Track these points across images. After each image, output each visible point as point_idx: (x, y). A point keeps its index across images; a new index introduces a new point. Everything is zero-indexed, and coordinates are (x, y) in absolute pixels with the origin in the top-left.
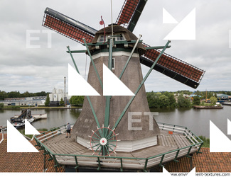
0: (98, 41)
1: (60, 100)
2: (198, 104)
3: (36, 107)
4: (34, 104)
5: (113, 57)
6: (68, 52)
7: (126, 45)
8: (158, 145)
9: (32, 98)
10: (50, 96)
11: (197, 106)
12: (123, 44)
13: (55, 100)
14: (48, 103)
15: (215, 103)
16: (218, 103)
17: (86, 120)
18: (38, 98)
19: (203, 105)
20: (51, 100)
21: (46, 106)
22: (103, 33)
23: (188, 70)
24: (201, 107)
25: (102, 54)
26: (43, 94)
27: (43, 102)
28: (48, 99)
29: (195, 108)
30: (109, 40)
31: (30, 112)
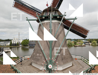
0: (44, 15)
1: (17, 43)
2: (76, 44)
3: (5, 46)
4: (5, 45)
5: (52, 23)
6: (27, 20)
7: (58, 17)
8: (73, 66)
9: (3, 42)
10: (12, 41)
11: (76, 45)
12: (57, 17)
13: (15, 43)
14: (11, 44)
15: (82, 44)
16: (84, 44)
17: (38, 55)
18: (6, 42)
19: (78, 45)
20: (12, 43)
21: (10, 46)
22: (47, 11)
23: (82, 30)
24: (77, 45)
25: (46, 21)
26: (8, 40)
27: (9, 44)
28: (11, 42)
29: (75, 46)
30: (50, 14)
31: (3, 49)
